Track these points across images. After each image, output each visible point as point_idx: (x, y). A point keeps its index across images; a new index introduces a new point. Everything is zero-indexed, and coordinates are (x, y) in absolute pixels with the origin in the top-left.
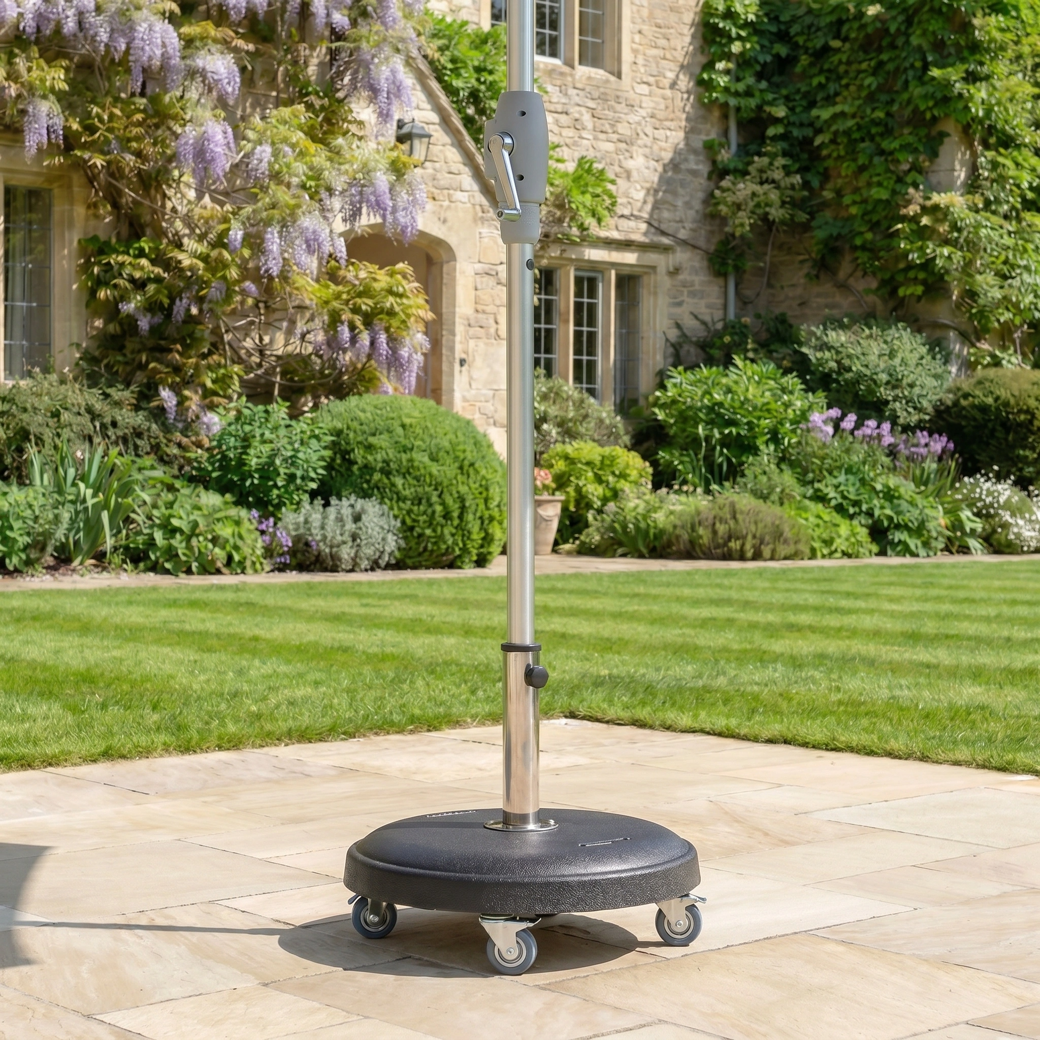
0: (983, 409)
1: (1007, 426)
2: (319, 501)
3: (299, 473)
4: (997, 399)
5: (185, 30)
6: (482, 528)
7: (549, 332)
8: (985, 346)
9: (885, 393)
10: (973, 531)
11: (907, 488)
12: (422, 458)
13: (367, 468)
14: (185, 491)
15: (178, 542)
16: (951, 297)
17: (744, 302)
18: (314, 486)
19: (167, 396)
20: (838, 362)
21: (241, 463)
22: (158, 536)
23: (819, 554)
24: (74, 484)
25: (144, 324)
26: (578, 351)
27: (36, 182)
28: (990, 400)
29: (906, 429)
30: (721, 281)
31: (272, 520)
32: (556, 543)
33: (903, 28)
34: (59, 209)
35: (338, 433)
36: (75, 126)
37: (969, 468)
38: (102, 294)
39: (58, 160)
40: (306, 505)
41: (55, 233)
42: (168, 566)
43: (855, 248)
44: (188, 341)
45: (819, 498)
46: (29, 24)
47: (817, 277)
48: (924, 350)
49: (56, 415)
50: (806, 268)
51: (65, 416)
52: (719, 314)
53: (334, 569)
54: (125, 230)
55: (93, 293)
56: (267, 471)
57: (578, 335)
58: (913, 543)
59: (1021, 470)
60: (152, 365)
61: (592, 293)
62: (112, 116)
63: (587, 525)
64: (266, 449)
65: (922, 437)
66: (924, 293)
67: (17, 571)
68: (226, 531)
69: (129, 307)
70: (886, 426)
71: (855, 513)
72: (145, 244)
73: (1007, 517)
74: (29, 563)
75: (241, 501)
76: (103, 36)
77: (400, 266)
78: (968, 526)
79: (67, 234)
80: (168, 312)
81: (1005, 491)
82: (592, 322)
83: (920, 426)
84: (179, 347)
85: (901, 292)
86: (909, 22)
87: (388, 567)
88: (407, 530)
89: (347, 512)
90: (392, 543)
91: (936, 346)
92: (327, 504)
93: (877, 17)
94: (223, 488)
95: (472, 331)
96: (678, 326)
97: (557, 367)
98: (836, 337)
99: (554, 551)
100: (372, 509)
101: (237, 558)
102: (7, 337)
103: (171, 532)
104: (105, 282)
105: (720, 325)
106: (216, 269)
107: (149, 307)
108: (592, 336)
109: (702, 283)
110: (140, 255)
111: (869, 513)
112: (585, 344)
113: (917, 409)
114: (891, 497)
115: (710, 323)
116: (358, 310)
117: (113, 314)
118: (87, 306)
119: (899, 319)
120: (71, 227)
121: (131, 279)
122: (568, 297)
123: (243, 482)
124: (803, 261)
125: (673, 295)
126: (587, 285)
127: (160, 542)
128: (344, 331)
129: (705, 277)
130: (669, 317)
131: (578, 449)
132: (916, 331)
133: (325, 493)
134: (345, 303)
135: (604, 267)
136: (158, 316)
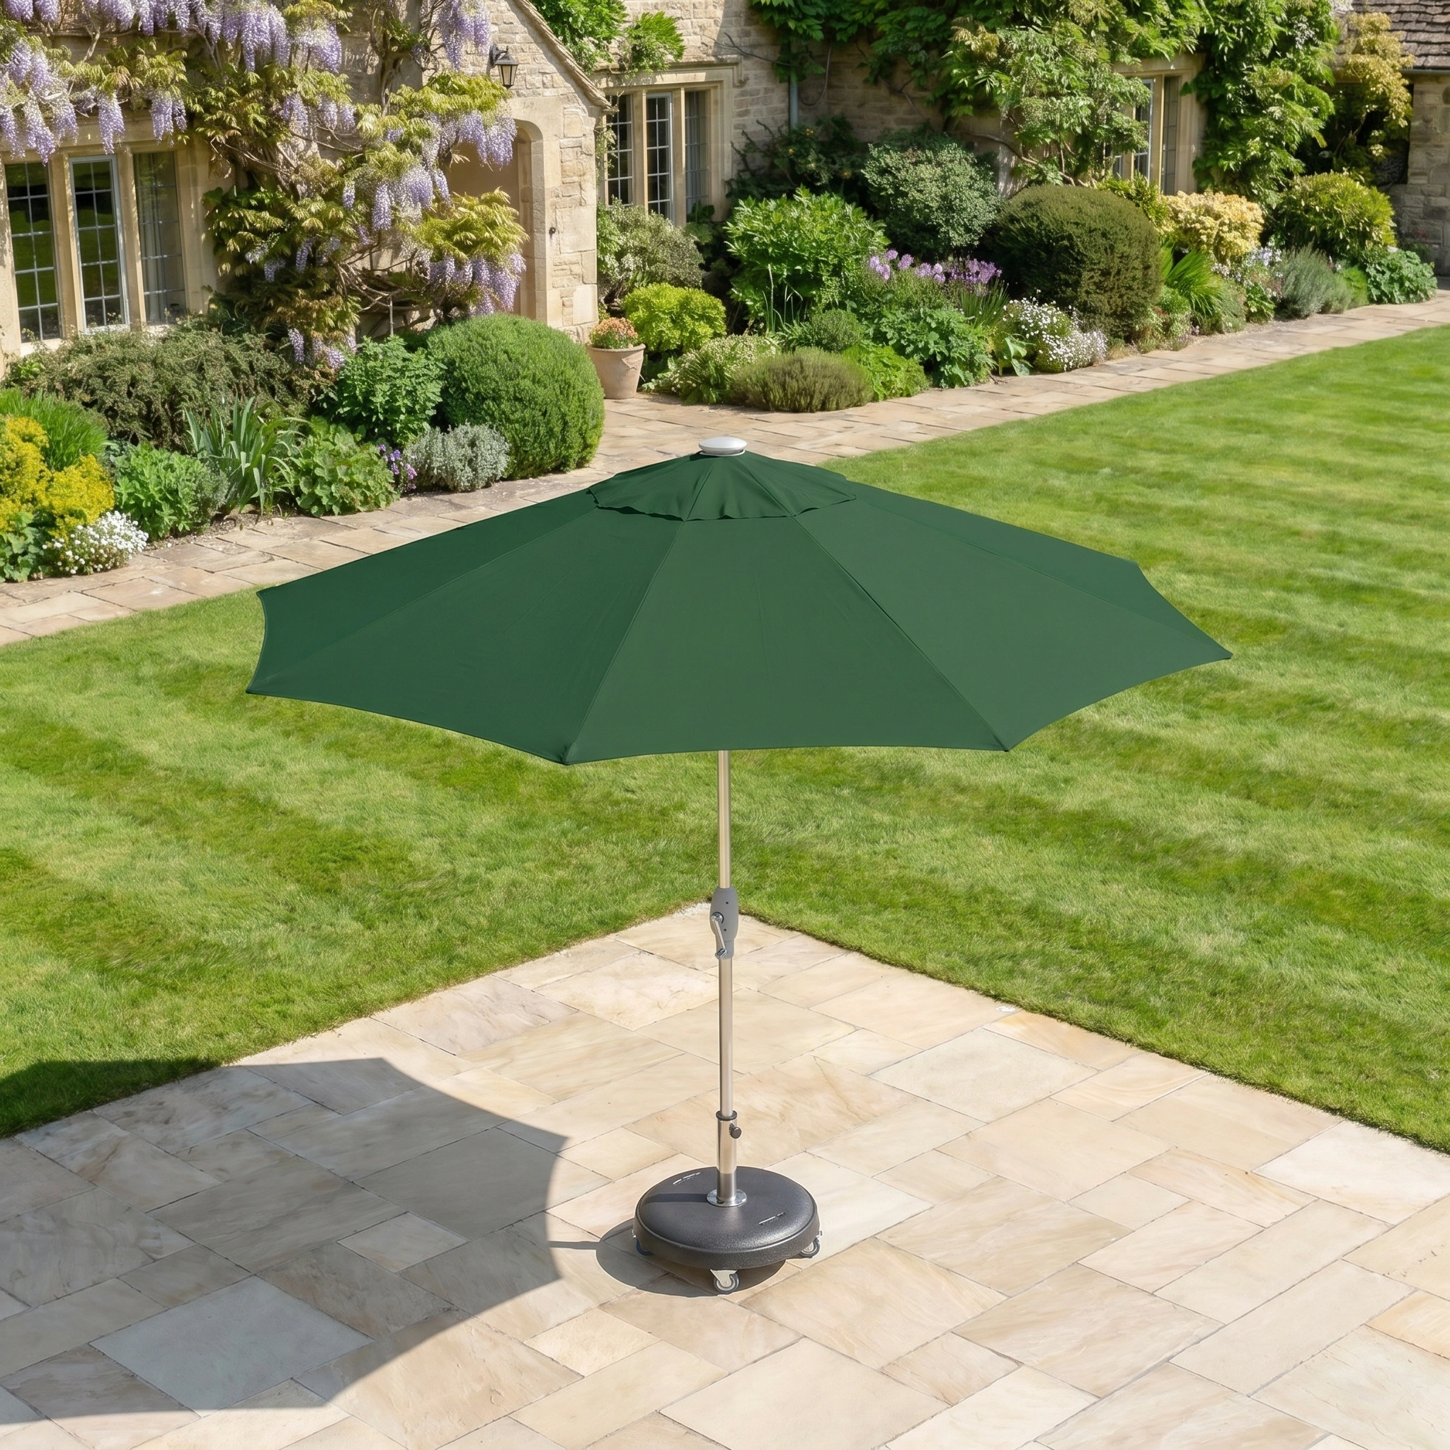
0: (1027, 232)
1: (1048, 249)
2: (438, 429)
4: (1040, 224)
5: (290, 9)
6: (581, 437)
7: (624, 156)
8: (1030, 159)
9: (938, 218)
10: (1017, 354)
11: (958, 320)
12: (526, 383)
13: (478, 396)
15: (320, 490)
16: (999, 115)
17: (805, 103)
18: (431, 413)
19: (296, 337)
20: (896, 189)
21: (367, 401)
22: (303, 483)
23: (881, 396)
24: (227, 444)
25: (270, 271)
26: (652, 169)
27: (161, 149)
28: (1033, 225)
30: (785, 85)
31: (398, 452)
32: (641, 382)
34: (183, 168)
35: (451, 363)
36: (198, 108)
37: (1016, 292)
38: (232, 245)
39: (184, 138)
40: (427, 432)
41: (182, 191)
42: (313, 510)
44: (309, 283)
45: (880, 338)
46: (147, 22)
47: (875, 82)
48: (974, 171)
50: (865, 74)
52: (783, 119)
54: (244, 183)
55: (221, 243)
56: (392, 411)
57: (652, 155)
58: (963, 375)
60: (279, 309)
61: (663, 113)
62: (229, 95)
65: (974, 266)
66: (975, 112)
67: (187, 533)
69: (254, 256)
71: (911, 352)
72: (263, 194)
73: (1048, 339)
75: (370, 437)
76: (216, 27)
77: (496, 192)
78: (1014, 349)
79: (192, 190)
80: (291, 261)
81: (1048, 315)
82: (664, 141)
83: (969, 252)
84: (300, 292)
85: (954, 111)
87: (502, 479)
88: (517, 449)
89: (463, 439)
90: (504, 462)
91: (986, 164)
92: (445, 432)
94: (352, 423)
95: (558, 202)
96: (745, 134)
97: (632, 188)
98: (891, 159)
99: (640, 389)
100: (483, 431)
102: (147, 288)
103: (314, 481)
104: (233, 234)
105: (785, 129)
106: (333, 224)
107: (272, 256)
108: (664, 154)
109: (766, 90)
110: (261, 207)
111: (926, 349)
112: (659, 161)
113: (968, 230)
114: (945, 333)
115: (774, 129)
116: (461, 245)
117: (239, 259)
118: (215, 251)
119: (953, 138)
120: (195, 183)
121: (254, 231)
122: (641, 119)
123: (370, 417)
124: (862, 65)
125: (740, 105)
126: (657, 106)
127: (305, 490)
128: (451, 266)
129: (770, 86)
130: (736, 128)
131: (657, 295)
132: (969, 148)
133: (443, 421)
134: (448, 235)
135: (674, 88)
136: (282, 264)
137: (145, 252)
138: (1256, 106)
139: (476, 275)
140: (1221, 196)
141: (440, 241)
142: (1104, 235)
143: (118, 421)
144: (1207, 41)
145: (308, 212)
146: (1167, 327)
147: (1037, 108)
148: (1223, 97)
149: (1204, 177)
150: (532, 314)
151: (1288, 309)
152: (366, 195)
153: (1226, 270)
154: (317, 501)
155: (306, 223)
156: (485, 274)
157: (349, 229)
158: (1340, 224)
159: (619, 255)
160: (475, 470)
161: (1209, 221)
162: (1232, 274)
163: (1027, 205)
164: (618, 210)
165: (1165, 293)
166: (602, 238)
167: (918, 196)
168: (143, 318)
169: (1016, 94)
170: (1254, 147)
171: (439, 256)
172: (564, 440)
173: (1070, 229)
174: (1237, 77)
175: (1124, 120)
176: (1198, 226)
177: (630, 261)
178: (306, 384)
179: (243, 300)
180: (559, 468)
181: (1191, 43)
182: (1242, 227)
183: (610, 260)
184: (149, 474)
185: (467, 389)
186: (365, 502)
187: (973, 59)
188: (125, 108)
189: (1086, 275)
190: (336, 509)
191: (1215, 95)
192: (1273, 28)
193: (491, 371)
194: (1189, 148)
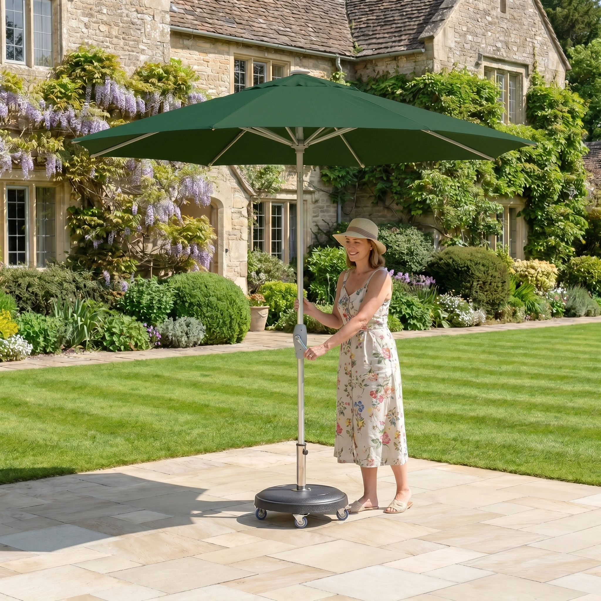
0: (448, 265)
1: (458, 272)
2: (172, 319)
3: (163, 307)
4: (453, 261)
5: (112, 123)
6: (239, 327)
7: (261, 230)
8: (448, 235)
9: (406, 258)
10: (444, 318)
11: (415, 300)
12: (213, 299)
13: (191, 304)
14: (117, 317)
15: (115, 338)
16: (433, 214)
17: (345, 214)
18: (168, 311)
19: (106, 274)
21: (139, 303)
22: (107, 335)
24: (72, 316)
25: (95, 244)
26: (273, 238)
27: (49, 185)
28: (450, 261)
29: (415, 273)
30: (335, 205)
31: (152, 327)
32: (267, 325)
33: (412, 99)
34: (58, 197)
35: (178, 289)
36: (67, 164)
37: (442, 291)
38: (78, 232)
39: (60, 178)
40: (166, 320)
41: (57, 206)
42: (111, 348)
43: (392, 192)
44: (114, 250)
46: (47, 124)
47: (377, 203)
48: (422, 238)
49: (61, 284)
50: (373, 199)
51: (65, 285)
52: (334, 220)
53: (179, 346)
54: (86, 205)
55: (73, 231)
56: (150, 307)
57: (274, 231)
58: (418, 325)
59: (464, 291)
60: (99, 262)
61: (279, 212)
62: (82, 161)
63: (279, 317)
64: (149, 297)
65: (422, 278)
66: (423, 213)
67: (51, 352)
68: (134, 333)
69: (89, 237)
70: (407, 275)
71: (394, 312)
72: (95, 210)
73: (457, 311)
74: (55, 349)
75: (139, 319)
76: (79, 127)
77: (202, 217)
78: (442, 315)
79: (62, 206)
80: (106, 240)
81: (458, 301)
82: (279, 225)
83: (421, 273)
84: (110, 254)
85: (413, 213)
86: (414, 97)
87: (201, 345)
88: (208, 330)
89: (184, 323)
90: (202, 336)
91: (428, 236)
92: (175, 320)
93: (401, 94)
94: (131, 314)
95: (230, 237)
96: (317, 225)
97: (265, 246)
98: (385, 233)
99: (266, 329)
100: (193, 320)
101: (139, 344)
102: (38, 250)
103: (112, 334)
104: (79, 227)
105: (335, 224)
106: (126, 222)
107: (98, 237)
108: (279, 231)
109: (327, 206)
110: (93, 215)
111: (400, 312)
112: (277, 234)
113: (421, 265)
114: (409, 305)
115: (331, 224)
116: (185, 237)
117: (82, 239)
118: (71, 236)
119: (412, 225)
120: (64, 204)
121: (90, 225)
122: (269, 215)
123: (140, 311)
124: (370, 196)
125: (314, 212)
126: (277, 209)
127: (108, 338)
128: (180, 246)
129: (328, 204)
130: (313, 222)
131: (275, 285)
132: (419, 229)
133: (174, 315)
134: (180, 234)
135: (284, 201)
136: (102, 241)
137: (38, 233)
138: (551, 222)
139: (192, 252)
140: (537, 261)
141: (175, 234)
142: (483, 265)
143: (21, 302)
144: (528, 191)
145: (116, 216)
146: (514, 313)
147: (451, 211)
148: (537, 217)
149: (529, 254)
150: (216, 271)
151: (570, 313)
152: (142, 211)
153: (541, 293)
154: (113, 343)
155: (115, 221)
156: (196, 251)
157: (134, 224)
158: (592, 277)
159: (258, 272)
160: (188, 337)
161: (532, 271)
162: (544, 295)
163: (447, 253)
164: (258, 254)
165: (512, 299)
166: (250, 264)
167: (397, 248)
168: (35, 264)
169: (441, 204)
170: (552, 240)
171: (175, 243)
172: (230, 327)
173: (469, 263)
174: (542, 209)
175: (492, 221)
176: (527, 273)
177: (263, 276)
178: (110, 297)
179: (82, 258)
180: (228, 342)
181: (521, 191)
182: (548, 275)
183: (253, 274)
184: (35, 323)
185: (187, 302)
186: (136, 345)
187: (421, 188)
188: (35, 162)
189: (475, 284)
190: (122, 347)
191: (532, 217)
192: (558, 187)
193: (196, 292)
194: (522, 241)
